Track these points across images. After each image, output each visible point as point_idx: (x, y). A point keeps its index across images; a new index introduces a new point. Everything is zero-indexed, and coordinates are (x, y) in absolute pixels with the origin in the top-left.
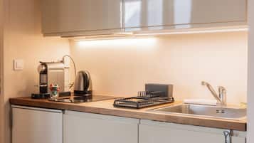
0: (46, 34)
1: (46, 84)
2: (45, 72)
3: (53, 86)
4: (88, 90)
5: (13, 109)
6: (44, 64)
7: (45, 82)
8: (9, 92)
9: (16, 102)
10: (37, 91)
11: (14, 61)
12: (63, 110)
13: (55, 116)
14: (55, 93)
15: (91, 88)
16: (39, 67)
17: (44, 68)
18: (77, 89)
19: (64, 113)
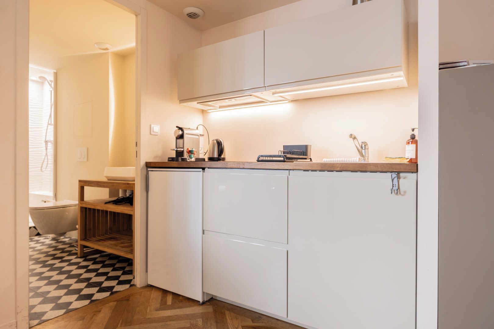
0: (182, 101)
1: (183, 148)
2: (181, 137)
3: (190, 149)
4: (222, 157)
5: (150, 172)
6: (181, 129)
7: (181, 146)
8: (146, 156)
9: (152, 165)
10: (174, 155)
11: (150, 125)
12: (203, 169)
13: (195, 175)
14: (192, 156)
15: (225, 155)
16: (175, 132)
17: (181, 132)
18: (211, 156)
19: (204, 172)
